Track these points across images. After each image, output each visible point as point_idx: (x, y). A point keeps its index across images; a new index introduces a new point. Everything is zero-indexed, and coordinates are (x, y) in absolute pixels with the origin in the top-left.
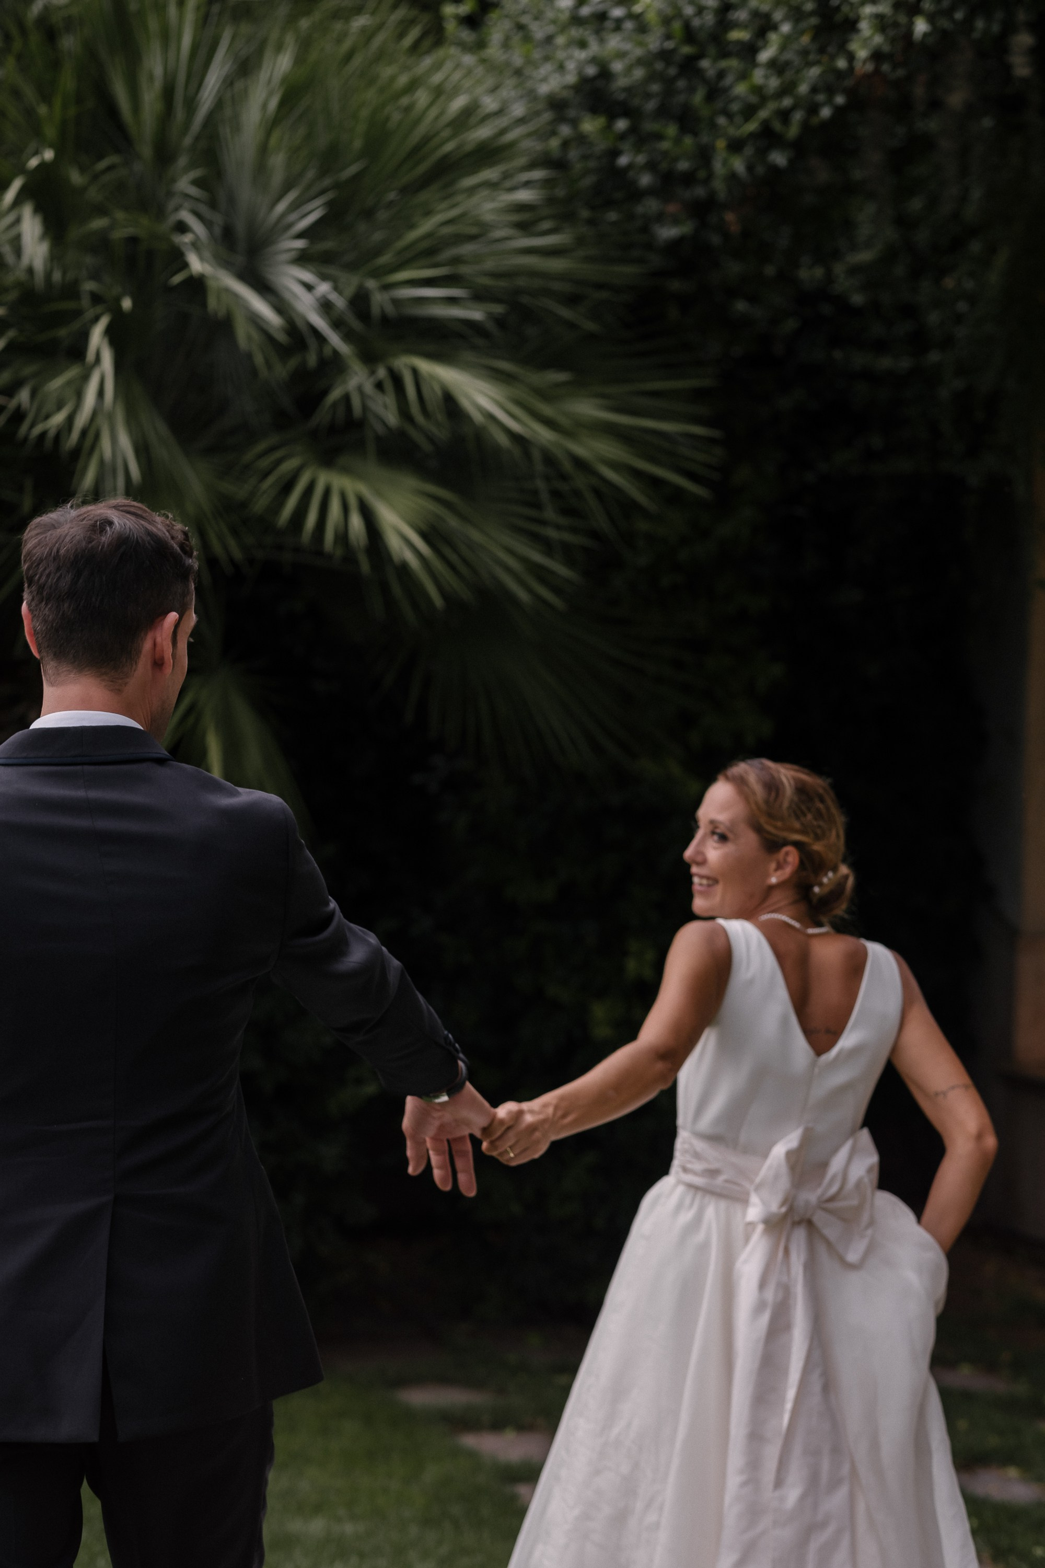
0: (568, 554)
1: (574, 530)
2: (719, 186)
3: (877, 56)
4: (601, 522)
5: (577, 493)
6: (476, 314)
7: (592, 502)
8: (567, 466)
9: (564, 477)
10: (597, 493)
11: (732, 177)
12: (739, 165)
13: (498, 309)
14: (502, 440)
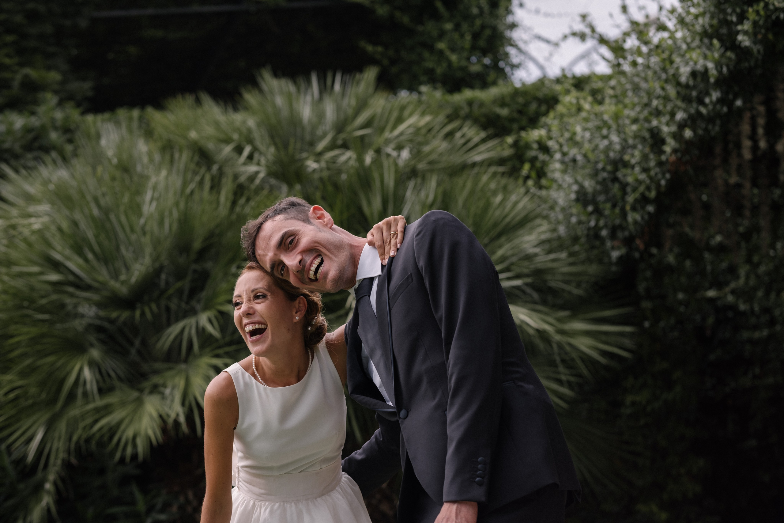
0: (570, 385)
1: (572, 375)
2: (632, 228)
3: (675, 151)
4: (585, 371)
5: (573, 360)
6: (518, 283)
7: (579, 362)
8: (568, 348)
9: (566, 353)
10: (582, 359)
11: (635, 222)
12: (638, 217)
13: (529, 280)
14: (531, 332)
